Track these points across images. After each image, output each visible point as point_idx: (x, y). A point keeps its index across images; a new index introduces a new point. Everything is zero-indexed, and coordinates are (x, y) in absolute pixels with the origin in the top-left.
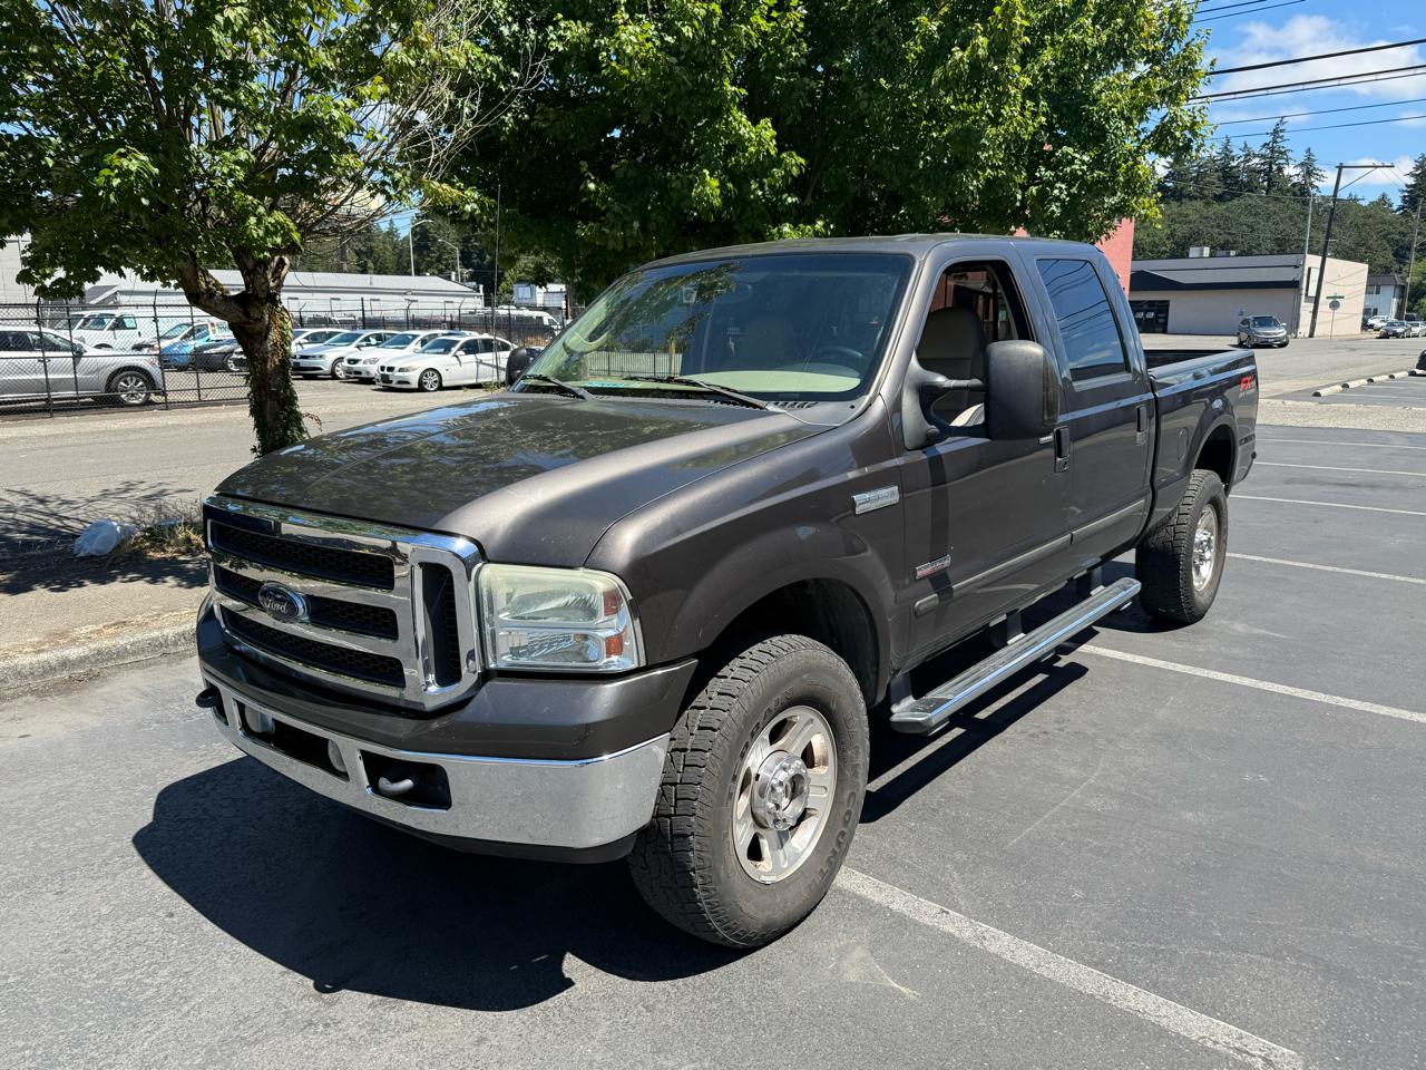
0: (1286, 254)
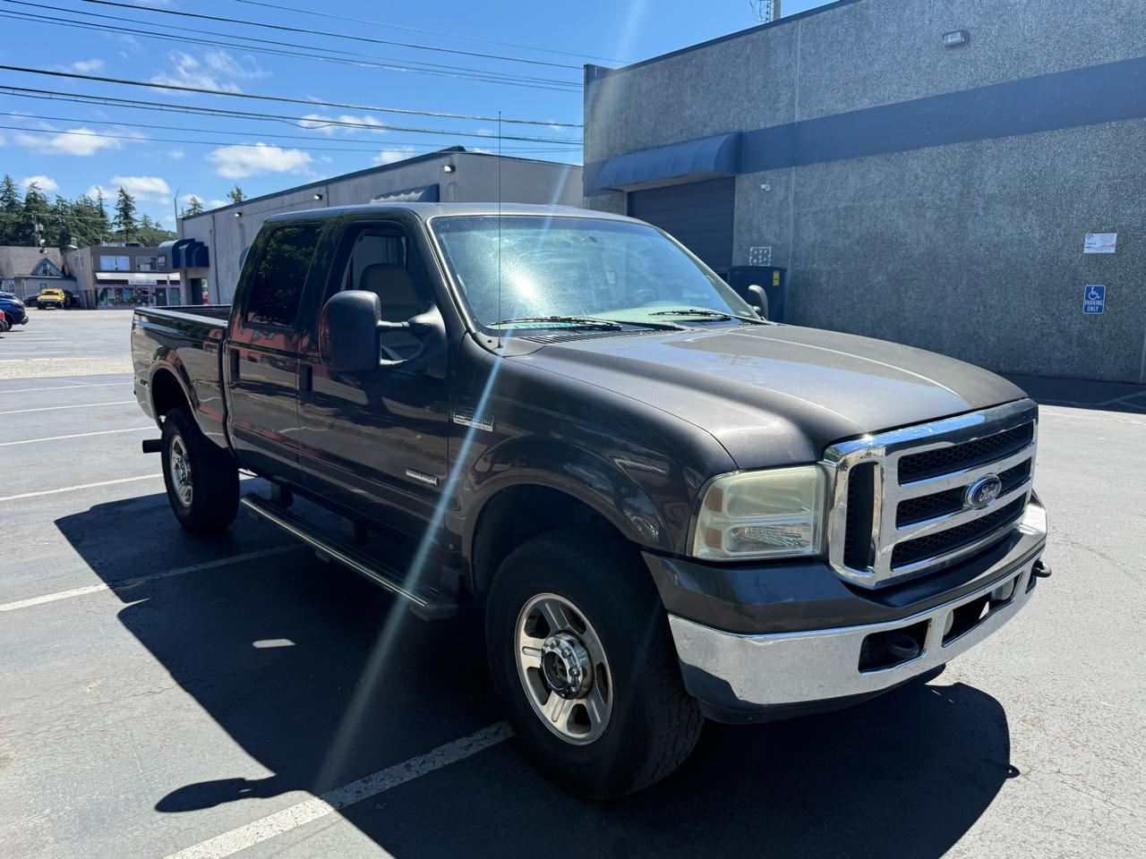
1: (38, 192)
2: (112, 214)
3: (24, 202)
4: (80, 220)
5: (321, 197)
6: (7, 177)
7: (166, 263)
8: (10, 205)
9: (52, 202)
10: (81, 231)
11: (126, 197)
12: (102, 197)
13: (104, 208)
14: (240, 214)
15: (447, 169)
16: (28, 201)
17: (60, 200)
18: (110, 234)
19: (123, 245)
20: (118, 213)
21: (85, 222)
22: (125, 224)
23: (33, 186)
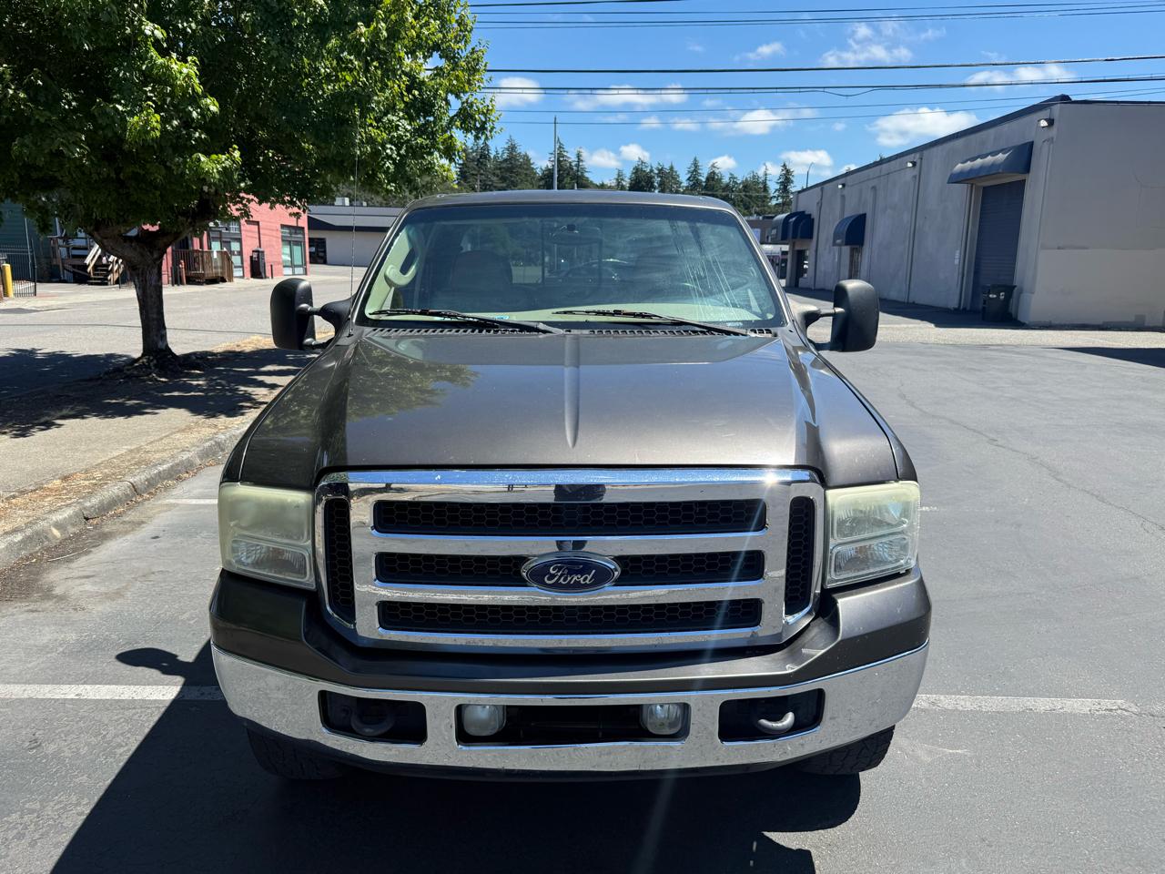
0: (390, 207)
1: (717, 171)
2: (773, 187)
3: (704, 180)
4: (746, 196)
5: (914, 164)
6: (695, 159)
7: (777, 234)
8: (694, 184)
9: (726, 180)
10: (744, 205)
11: (788, 171)
12: (768, 172)
13: (768, 182)
14: (844, 185)
15: (1044, 123)
16: (708, 179)
17: (732, 177)
18: (769, 207)
19: (761, 218)
20: (778, 187)
21: (750, 197)
22: (783, 197)
23: (713, 166)
